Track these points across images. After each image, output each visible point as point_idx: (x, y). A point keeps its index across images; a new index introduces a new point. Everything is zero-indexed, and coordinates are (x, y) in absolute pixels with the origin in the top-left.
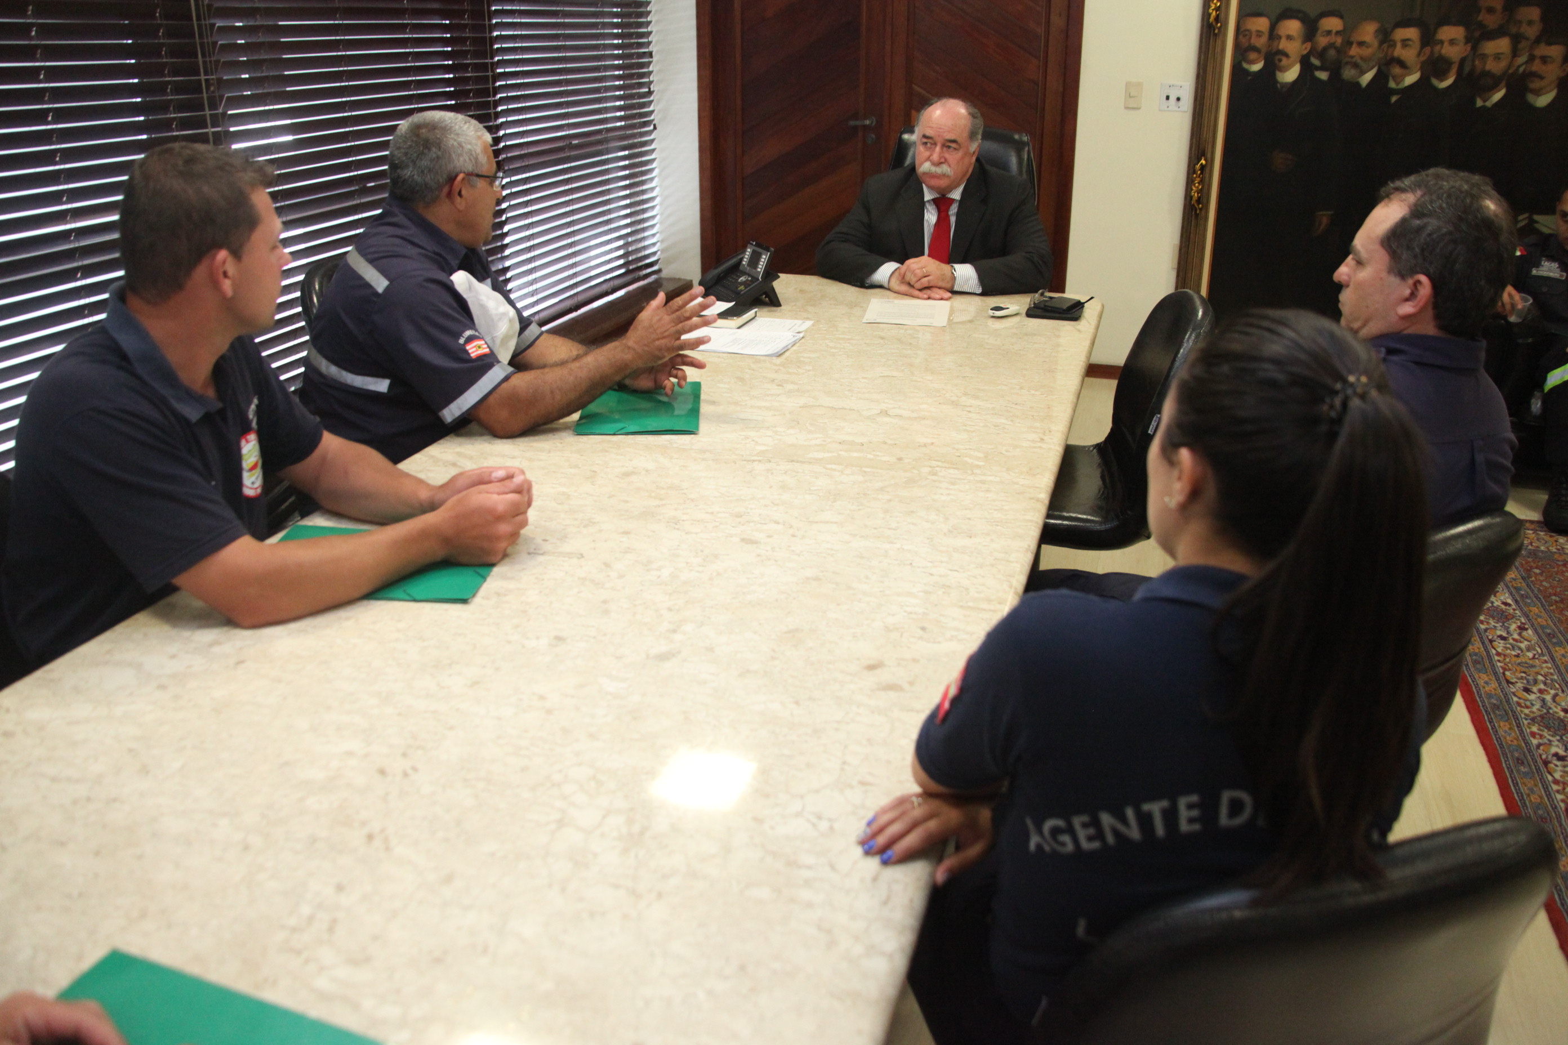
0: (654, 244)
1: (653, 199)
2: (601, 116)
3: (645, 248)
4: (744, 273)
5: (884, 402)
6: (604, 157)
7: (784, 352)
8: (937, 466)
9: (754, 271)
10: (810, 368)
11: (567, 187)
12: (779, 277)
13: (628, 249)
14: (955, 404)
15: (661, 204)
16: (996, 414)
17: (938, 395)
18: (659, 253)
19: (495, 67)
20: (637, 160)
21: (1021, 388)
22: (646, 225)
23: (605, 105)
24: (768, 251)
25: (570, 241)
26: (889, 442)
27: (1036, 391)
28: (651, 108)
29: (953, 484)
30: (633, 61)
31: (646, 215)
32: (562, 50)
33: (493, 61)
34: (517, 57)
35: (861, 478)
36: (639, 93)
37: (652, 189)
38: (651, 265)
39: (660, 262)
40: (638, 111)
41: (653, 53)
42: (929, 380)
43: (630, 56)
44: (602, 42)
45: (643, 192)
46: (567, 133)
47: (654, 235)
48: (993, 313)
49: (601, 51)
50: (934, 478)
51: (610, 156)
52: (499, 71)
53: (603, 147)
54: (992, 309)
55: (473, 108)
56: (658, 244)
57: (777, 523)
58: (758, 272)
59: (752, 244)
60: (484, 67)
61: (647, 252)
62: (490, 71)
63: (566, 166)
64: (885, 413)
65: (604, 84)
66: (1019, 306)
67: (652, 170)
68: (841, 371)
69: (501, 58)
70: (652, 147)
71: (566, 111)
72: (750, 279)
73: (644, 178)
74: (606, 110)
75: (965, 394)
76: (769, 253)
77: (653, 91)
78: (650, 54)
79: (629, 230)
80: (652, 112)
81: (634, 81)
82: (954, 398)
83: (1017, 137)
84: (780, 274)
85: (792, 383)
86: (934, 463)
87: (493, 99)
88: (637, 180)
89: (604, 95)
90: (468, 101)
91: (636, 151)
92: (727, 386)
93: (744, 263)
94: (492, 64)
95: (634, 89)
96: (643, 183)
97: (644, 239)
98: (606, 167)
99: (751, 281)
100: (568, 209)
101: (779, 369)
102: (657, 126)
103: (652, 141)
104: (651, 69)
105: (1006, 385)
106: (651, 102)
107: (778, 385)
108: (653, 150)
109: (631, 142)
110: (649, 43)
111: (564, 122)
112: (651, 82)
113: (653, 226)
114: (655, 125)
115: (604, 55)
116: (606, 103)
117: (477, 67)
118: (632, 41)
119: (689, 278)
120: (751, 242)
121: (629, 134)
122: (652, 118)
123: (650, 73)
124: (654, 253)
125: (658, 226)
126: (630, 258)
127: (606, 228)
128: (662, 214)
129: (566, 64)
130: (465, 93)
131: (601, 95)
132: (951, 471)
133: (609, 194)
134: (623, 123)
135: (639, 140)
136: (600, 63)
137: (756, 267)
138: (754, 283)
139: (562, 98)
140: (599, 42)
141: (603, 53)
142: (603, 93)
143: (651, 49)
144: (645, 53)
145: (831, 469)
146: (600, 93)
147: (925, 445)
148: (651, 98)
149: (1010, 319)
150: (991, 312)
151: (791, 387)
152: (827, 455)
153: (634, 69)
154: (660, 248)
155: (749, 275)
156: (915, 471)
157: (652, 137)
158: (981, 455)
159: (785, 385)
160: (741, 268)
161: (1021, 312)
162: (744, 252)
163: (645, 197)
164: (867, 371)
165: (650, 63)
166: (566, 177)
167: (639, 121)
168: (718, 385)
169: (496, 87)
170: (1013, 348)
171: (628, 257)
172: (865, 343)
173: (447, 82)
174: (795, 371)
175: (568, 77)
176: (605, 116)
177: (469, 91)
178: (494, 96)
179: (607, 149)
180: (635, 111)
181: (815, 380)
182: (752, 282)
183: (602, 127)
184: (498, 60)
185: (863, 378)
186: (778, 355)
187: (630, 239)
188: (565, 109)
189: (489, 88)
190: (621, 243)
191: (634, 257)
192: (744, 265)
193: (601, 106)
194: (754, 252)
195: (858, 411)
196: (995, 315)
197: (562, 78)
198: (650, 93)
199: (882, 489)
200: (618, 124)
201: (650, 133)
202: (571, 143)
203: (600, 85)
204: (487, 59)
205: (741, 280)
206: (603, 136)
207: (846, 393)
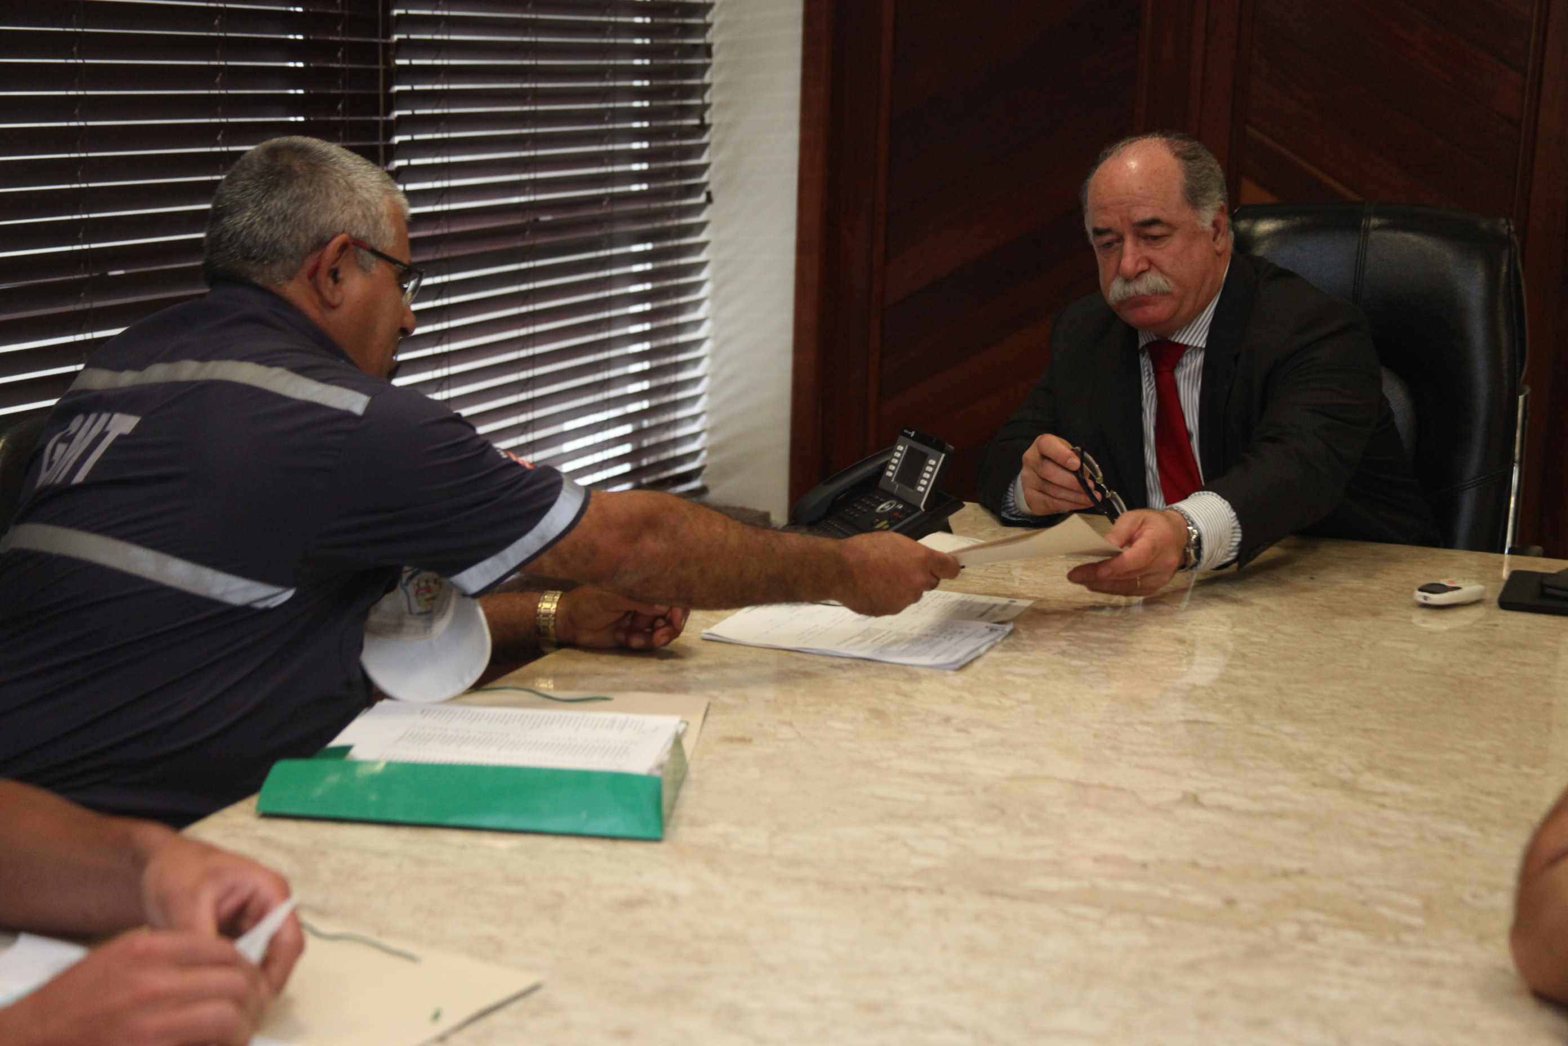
0: (694, 436)
1: (697, 343)
2: (602, 170)
3: (676, 442)
4: (888, 496)
5: (1190, 777)
6: (602, 253)
7: (972, 661)
8: (1317, 922)
9: (910, 490)
10: (1027, 697)
11: (524, 309)
12: (963, 506)
13: (640, 442)
14: (1348, 787)
15: (714, 354)
16: (1443, 813)
17: (1309, 765)
18: (704, 454)
19: (392, 53)
20: (669, 263)
21: (1499, 760)
22: (681, 395)
23: (610, 147)
24: (942, 451)
25: (523, 418)
26: (1204, 862)
27: (1534, 766)
28: (703, 160)
29: (1354, 962)
30: (673, 62)
31: (682, 376)
32: (530, 29)
33: (389, 41)
34: (438, 37)
35: (1142, 939)
36: (681, 127)
37: (698, 324)
38: (687, 477)
39: (705, 472)
40: (677, 163)
41: (714, 49)
42: (1287, 734)
43: (667, 51)
44: (612, 19)
45: (679, 329)
46: (532, 198)
47: (695, 418)
48: (1425, 598)
49: (609, 37)
50: (1311, 947)
51: (616, 251)
52: (399, 62)
53: (602, 232)
54: (1421, 590)
55: (341, 134)
56: (704, 437)
57: (958, 1028)
58: (920, 492)
59: (908, 436)
60: (369, 52)
61: (681, 451)
62: (381, 61)
63: (524, 265)
64: (1193, 800)
65: (611, 105)
66: (1483, 584)
67: (697, 286)
68: (1094, 705)
69: (404, 36)
70: (702, 238)
71: (532, 153)
72: (900, 507)
73: (682, 300)
74: (613, 157)
75: (1371, 768)
76: (943, 455)
77: (709, 126)
78: (707, 50)
79: (645, 404)
80: (705, 167)
81: (672, 103)
82: (1347, 776)
83: (1484, 225)
84: (965, 503)
85: (990, 726)
86: (1308, 915)
87: (384, 118)
88: (668, 303)
89: (610, 126)
90: (332, 118)
91: (669, 243)
92: (849, 727)
93: (889, 474)
94: (387, 47)
95: (671, 118)
96: (679, 309)
97: (675, 423)
98: (607, 273)
99: (902, 511)
100: (523, 353)
101: (961, 697)
102: (714, 196)
103: (703, 225)
104: (707, 79)
105: (1463, 752)
106: (704, 146)
107: (959, 730)
108: (703, 245)
109: (658, 225)
110: (707, 27)
111: (525, 176)
112: (705, 107)
113: (694, 399)
114: (709, 195)
115: (615, 45)
116: (614, 142)
117: (355, 51)
118: (673, 21)
119: (762, 508)
120: (906, 431)
121: (656, 209)
122: (704, 178)
123: (706, 87)
124: (694, 455)
125: (704, 400)
126: (645, 462)
127: (599, 397)
128: (713, 376)
129: (537, 59)
130: (328, 103)
131: (604, 127)
132: (1350, 935)
133: (609, 329)
134: (645, 187)
135: (676, 222)
136: (605, 62)
137: (914, 483)
138: (908, 515)
139: (524, 127)
140: (605, 19)
141: (612, 41)
142: (607, 123)
143: (709, 37)
144: (696, 46)
145: (1079, 917)
146: (603, 122)
147: (1286, 874)
148: (705, 139)
149: (1463, 612)
150: (1420, 596)
151: (987, 734)
152: (1067, 885)
153: (672, 78)
154: (707, 445)
155: (900, 500)
156: (1266, 931)
157: (702, 218)
158: (1416, 902)
159: (973, 730)
160: (882, 484)
161: (1488, 596)
162: (891, 452)
163: (682, 338)
164: (1151, 708)
165: (705, 67)
166: (524, 287)
167: (677, 183)
168: (831, 723)
169: (392, 95)
170: (1474, 674)
171: (639, 459)
172: (1145, 651)
173: (292, 77)
174: (995, 702)
175: (540, 85)
176: (609, 169)
177: (337, 98)
178: (387, 113)
179: (610, 236)
180: (671, 164)
181: (1037, 724)
182: (905, 513)
183: (602, 191)
184: (399, 40)
185: (1144, 723)
186: (957, 666)
187: (646, 423)
188: (529, 149)
189: (377, 96)
190: (627, 429)
191: (652, 459)
192: (890, 478)
193: (603, 148)
194: (911, 453)
195: (1134, 793)
196: (1429, 602)
197: (526, 85)
198: (703, 128)
199: (1192, 967)
200: (635, 188)
201: (698, 209)
202: (537, 220)
203: (604, 106)
204: (376, 36)
205: (882, 509)
206: (603, 211)
207: (1107, 753)
